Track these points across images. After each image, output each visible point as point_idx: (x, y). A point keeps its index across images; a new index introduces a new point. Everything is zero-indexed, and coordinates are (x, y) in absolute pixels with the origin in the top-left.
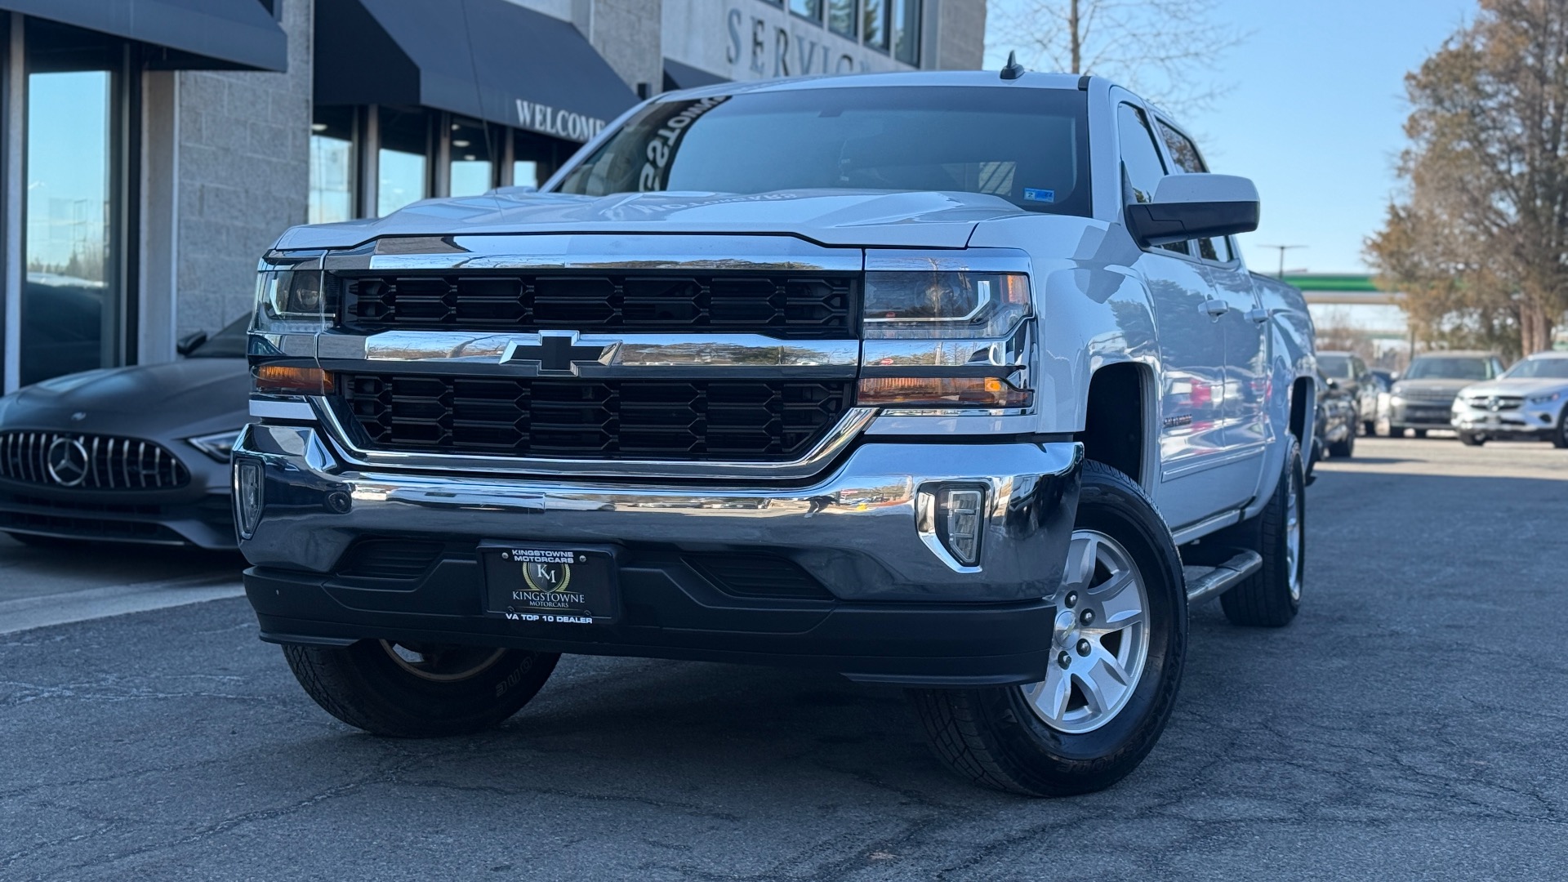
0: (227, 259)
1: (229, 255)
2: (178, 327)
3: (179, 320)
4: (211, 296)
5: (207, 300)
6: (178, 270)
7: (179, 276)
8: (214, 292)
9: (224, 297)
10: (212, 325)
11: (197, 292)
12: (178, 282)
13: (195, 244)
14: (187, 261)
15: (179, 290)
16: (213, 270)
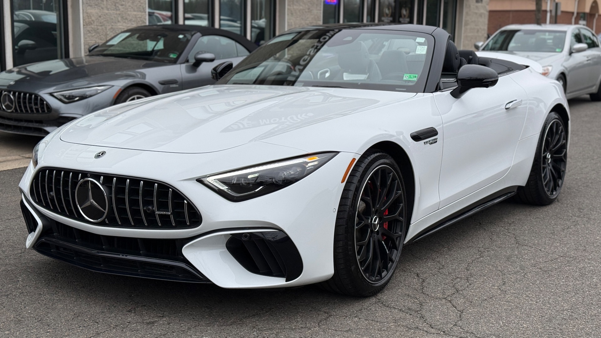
0: (107, 12)
1: (108, 9)
2: (84, 41)
3: (85, 38)
4: (99, 27)
5: (98, 29)
6: (83, 17)
7: (84, 20)
8: (101, 26)
9: (106, 28)
10: (101, 39)
11: (93, 26)
12: (83, 22)
13: (91, 6)
14: (87, 13)
15: (84, 25)
16: (100, 17)
